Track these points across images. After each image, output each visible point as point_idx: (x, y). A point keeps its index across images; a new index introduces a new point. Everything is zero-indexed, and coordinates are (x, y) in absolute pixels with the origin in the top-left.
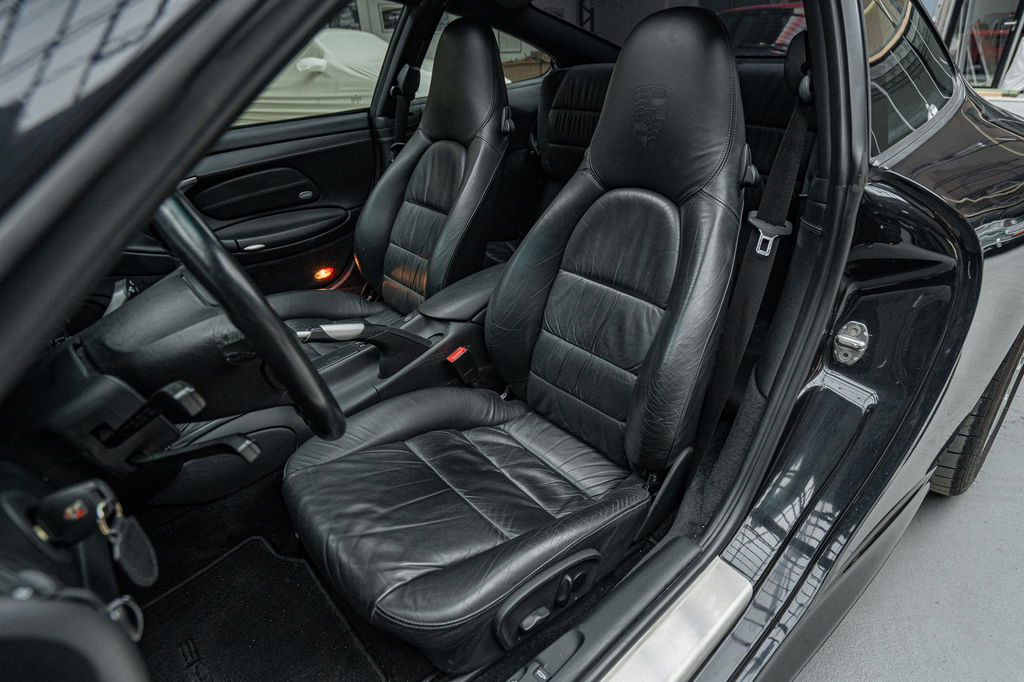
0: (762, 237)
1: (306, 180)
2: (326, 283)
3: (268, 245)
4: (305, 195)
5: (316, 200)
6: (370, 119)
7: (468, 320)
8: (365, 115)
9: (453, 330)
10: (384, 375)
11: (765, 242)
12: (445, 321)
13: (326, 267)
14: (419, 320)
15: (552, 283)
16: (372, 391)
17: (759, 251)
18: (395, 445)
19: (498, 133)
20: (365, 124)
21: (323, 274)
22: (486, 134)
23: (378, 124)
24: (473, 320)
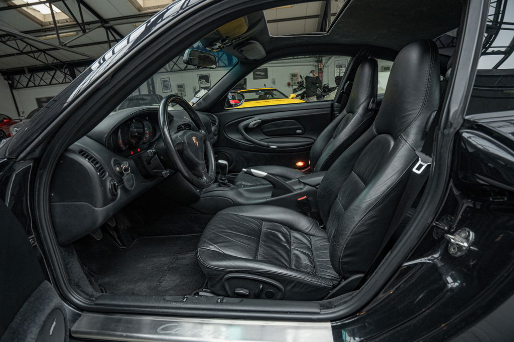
0: (420, 162)
1: (300, 126)
2: (300, 168)
3: (278, 147)
4: (299, 131)
5: (303, 134)
6: (332, 104)
7: (314, 186)
8: (331, 102)
9: (307, 188)
10: (272, 196)
11: (421, 166)
12: (305, 184)
13: (302, 161)
14: (296, 181)
15: (347, 177)
16: (265, 200)
17: (414, 170)
18: (258, 220)
19: (367, 110)
20: (330, 106)
21: (300, 164)
22: (360, 110)
23: (335, 106)
24: (317, 187)
